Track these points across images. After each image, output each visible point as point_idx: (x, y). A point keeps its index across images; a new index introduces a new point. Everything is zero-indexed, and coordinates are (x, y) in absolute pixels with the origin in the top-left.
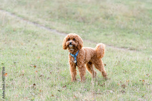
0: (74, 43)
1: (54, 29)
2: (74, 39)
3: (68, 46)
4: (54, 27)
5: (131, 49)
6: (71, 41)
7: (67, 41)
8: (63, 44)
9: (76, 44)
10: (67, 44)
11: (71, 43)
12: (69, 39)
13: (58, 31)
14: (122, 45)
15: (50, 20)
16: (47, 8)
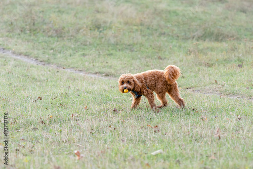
1: (9, 49)
2: (128, 82)
4: (10, 46)
5: (107, 75)
12: (123, 82)
13: (14, 53)
14: (97, 70)
15: (7, 36)
16: (6, 17)
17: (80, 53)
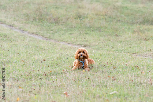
0: (84, 54)
2: (83, 52)
3: (80, 56)
5: (85, 46)
6: (81, 53)
7: (78, 54)
8: (75, 56)
9: (85, 55)
10: (79, 55)
11: (81, 55)
12: (80, 52)
15: (25, 23)
17: (69, 33)
